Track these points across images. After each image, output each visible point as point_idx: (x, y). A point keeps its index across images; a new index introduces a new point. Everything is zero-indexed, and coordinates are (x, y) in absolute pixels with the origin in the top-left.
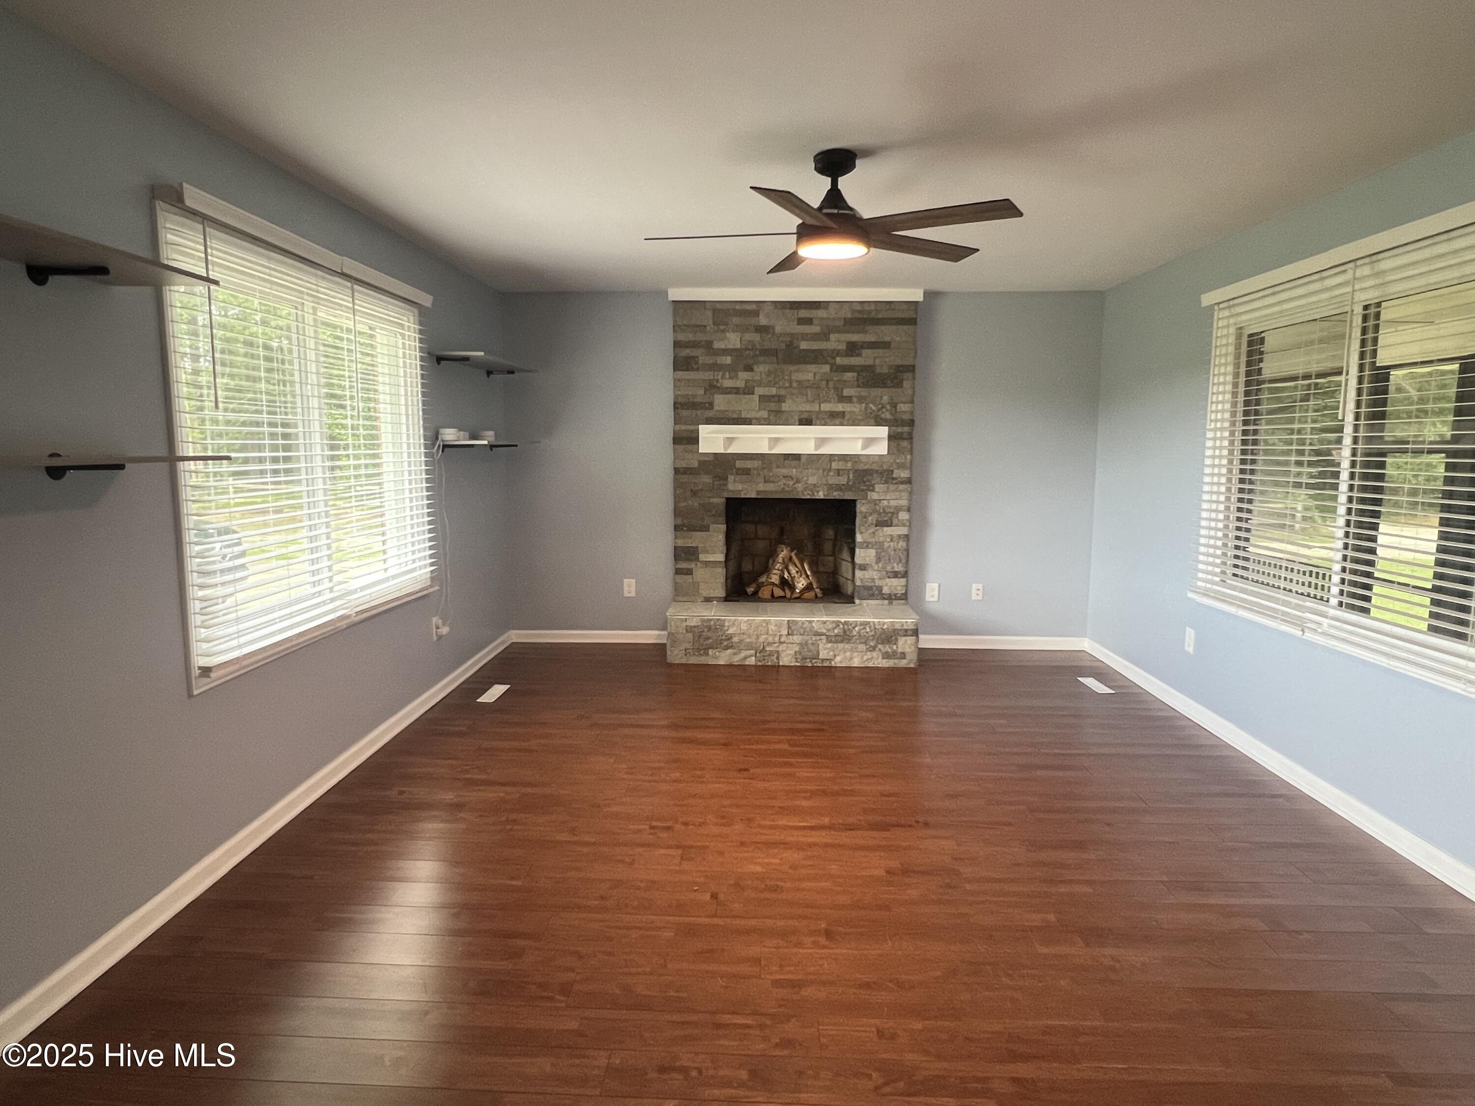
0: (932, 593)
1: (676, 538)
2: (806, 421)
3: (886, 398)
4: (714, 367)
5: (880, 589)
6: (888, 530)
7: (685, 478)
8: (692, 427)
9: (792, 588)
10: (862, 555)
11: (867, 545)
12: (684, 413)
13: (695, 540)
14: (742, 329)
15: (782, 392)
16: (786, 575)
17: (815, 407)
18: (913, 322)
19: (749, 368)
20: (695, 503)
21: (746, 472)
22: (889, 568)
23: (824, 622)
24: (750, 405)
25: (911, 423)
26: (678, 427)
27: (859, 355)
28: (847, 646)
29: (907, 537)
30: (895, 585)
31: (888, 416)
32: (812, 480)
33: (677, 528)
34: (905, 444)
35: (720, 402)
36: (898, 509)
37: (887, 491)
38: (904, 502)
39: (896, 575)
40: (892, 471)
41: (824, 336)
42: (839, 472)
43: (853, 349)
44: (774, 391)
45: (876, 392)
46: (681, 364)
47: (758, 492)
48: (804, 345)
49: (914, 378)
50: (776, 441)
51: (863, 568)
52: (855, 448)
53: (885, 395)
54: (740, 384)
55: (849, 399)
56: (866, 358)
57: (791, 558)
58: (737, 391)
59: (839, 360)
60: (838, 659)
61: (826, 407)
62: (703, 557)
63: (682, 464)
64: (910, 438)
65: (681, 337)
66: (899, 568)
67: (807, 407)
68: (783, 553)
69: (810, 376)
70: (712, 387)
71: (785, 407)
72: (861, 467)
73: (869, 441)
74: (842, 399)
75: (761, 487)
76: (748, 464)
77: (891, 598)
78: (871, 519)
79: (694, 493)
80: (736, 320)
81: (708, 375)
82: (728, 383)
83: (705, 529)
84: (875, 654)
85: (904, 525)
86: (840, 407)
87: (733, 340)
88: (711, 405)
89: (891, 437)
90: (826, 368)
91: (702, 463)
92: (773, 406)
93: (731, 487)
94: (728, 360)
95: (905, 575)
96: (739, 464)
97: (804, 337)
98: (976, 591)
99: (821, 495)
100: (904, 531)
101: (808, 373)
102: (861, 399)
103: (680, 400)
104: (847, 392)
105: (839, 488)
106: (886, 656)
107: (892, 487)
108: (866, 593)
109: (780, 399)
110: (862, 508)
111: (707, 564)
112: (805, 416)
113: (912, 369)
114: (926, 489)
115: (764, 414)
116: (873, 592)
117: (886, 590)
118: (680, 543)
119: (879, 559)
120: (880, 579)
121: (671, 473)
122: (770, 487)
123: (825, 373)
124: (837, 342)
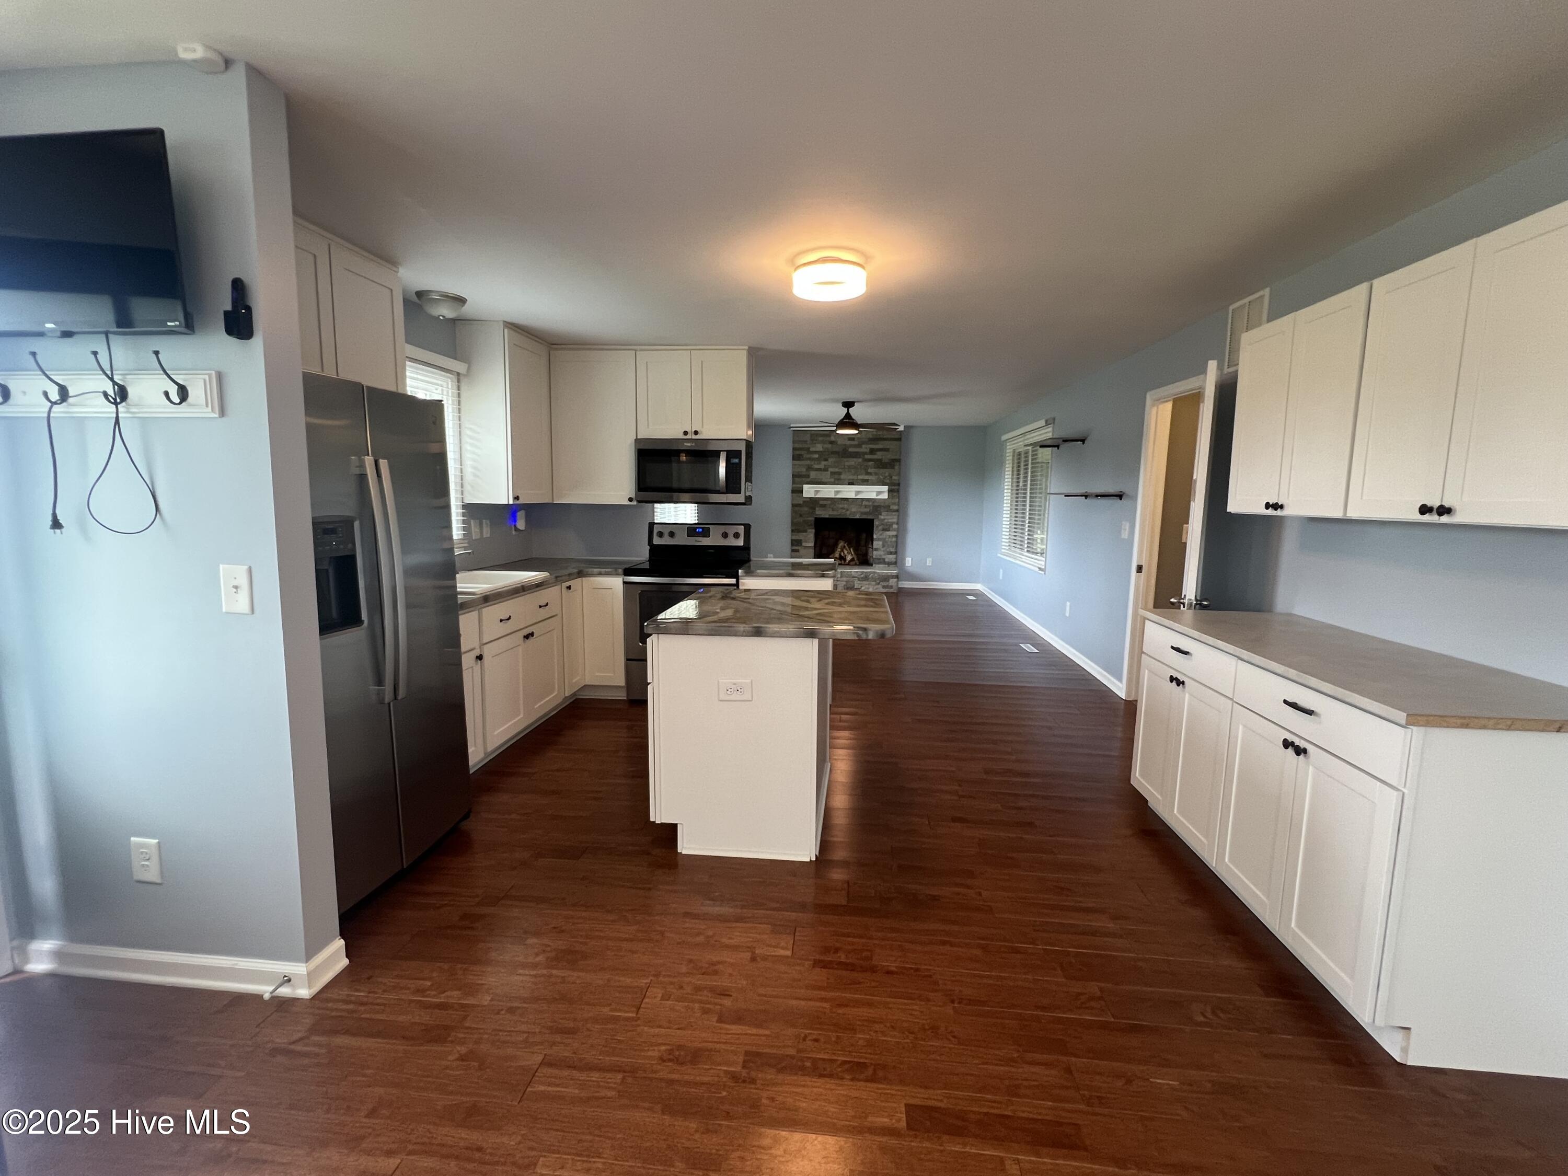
0: (908, 562)
1: (792, 535)
2: (850, 484)
3: (887, 474)
4: (810, 459)
5: (884, 559)
6: (888, 533)
7: (797, 509)
8: (801, 486)
9: (845, 560)
10: (877, 544)
11: (878, 539)
12: (797, 479)
13: (801, 536)
14: (823, 442)
15: (841, 470)
16: (842, 554)
17: (855, 477)
18: (900, 439)
19: (826, 460)
20: (801, 520)
21: (824, 506)
22: (888, 550)
23: (857, 572)
24: (826, 476)
25: (899, 485)
26: (794, 486)
27: (875, 454)
28: (867, 583)
29: (896, 536)
30: (891, 558)
31: (888, 481)
32: (853, 510)
33: (792, 531)
34: (895, 494)
35: (813, 474)
36: (892, 524)
37: (887, 515)
38: (895, 520)
39: (891, 553)
40: (890, 507)
41: (859, 446)
42: (866, 506)
43: (872, 451)
44: (837, 470)
45: (882, 471)
46: (795, 457)
47: (830, 515)
48: (851, 450)
49: (900, 465)
50: (837, 492)
51: (876, 550)
52: (873, 496)
53: (887, 472)
54: (822, 466)
55: (870, 474)
56: (878, 455)
57: (844, 547)
58: (819, 470)
59: (866, 457)
60: (863, 588)
61: (860, 477)
62: (804, 544)
63: (796, 502)
64: (898, 491)
65: (797, 446)
66: (893, 550)
67: (851, 477)
68: (841, 544)
69: (853, 463)
70: (810, 468)
71: (842, 477)
72: (876, 504)
73: (879, 493)
74: (868, 474)
75: (831, 513)
76: (825, 502)
77: (889, 564)
78: (880, 528)
79: (801, 516)
80: (821, 439)
81: (808, 462)
82: (816, 466)
83: (805, 531)
84: (879, 586)
85: (895, 531)
86: (866, 477)
87: (819, 447)
88: (808, 476)
89: (890, 491)
90: (860, 460)
91: (804, 502)
92: (836, 476)
93: (817, 513)
94: (816, 456)
95: (896, 553)
96: (821, 502)
97: (851, 446)
98: (929, 562)
99: (858, 517)
100: (894, 533)
101: (852, 462)
102: (876, 474)
103: (795, 474)
104: (869, 471)
105: (866, 513)
106: (884, 587)
107: (890, 513)
108: (877, 561)
109: (840, 474)
110: (876, 523)
111: (806, 547)
112: (851, 481)
113: (899, 461)
114: (905, 514)
115: (832, 480)
116: (882, 561)
117: (887, 560)
118: (794, 538)
119: (884, 546)
120: (884, 555)
121: (791, 506)
122: (835, 513)
123: (859, 462)
124: (865, 448)
